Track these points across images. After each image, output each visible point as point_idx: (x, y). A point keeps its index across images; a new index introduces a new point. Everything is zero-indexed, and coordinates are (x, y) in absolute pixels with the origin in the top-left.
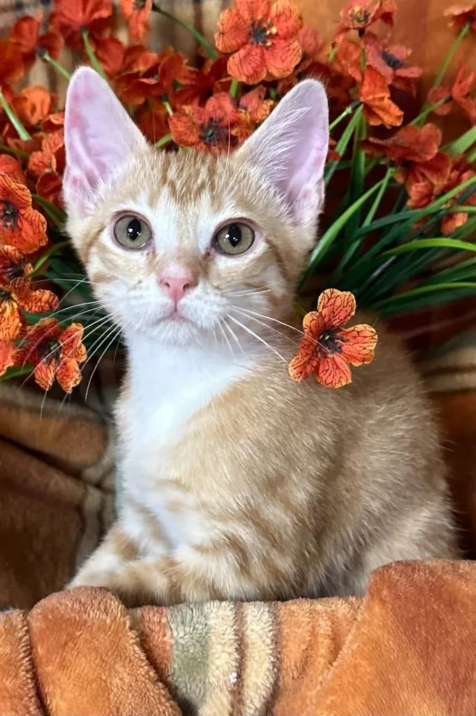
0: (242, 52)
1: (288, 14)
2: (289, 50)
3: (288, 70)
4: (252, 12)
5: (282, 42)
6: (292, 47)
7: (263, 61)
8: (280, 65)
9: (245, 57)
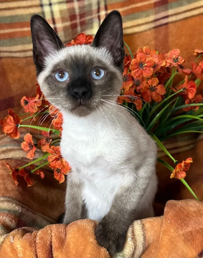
0: (136, 70)
1: (151, 61)
2: (150, 71)
3: (149, 76)
4: (141, 59)
5: (148, 68)
6: (151, 70)
7: (142, 73)
8: (146, 74)
9: (137, 71)
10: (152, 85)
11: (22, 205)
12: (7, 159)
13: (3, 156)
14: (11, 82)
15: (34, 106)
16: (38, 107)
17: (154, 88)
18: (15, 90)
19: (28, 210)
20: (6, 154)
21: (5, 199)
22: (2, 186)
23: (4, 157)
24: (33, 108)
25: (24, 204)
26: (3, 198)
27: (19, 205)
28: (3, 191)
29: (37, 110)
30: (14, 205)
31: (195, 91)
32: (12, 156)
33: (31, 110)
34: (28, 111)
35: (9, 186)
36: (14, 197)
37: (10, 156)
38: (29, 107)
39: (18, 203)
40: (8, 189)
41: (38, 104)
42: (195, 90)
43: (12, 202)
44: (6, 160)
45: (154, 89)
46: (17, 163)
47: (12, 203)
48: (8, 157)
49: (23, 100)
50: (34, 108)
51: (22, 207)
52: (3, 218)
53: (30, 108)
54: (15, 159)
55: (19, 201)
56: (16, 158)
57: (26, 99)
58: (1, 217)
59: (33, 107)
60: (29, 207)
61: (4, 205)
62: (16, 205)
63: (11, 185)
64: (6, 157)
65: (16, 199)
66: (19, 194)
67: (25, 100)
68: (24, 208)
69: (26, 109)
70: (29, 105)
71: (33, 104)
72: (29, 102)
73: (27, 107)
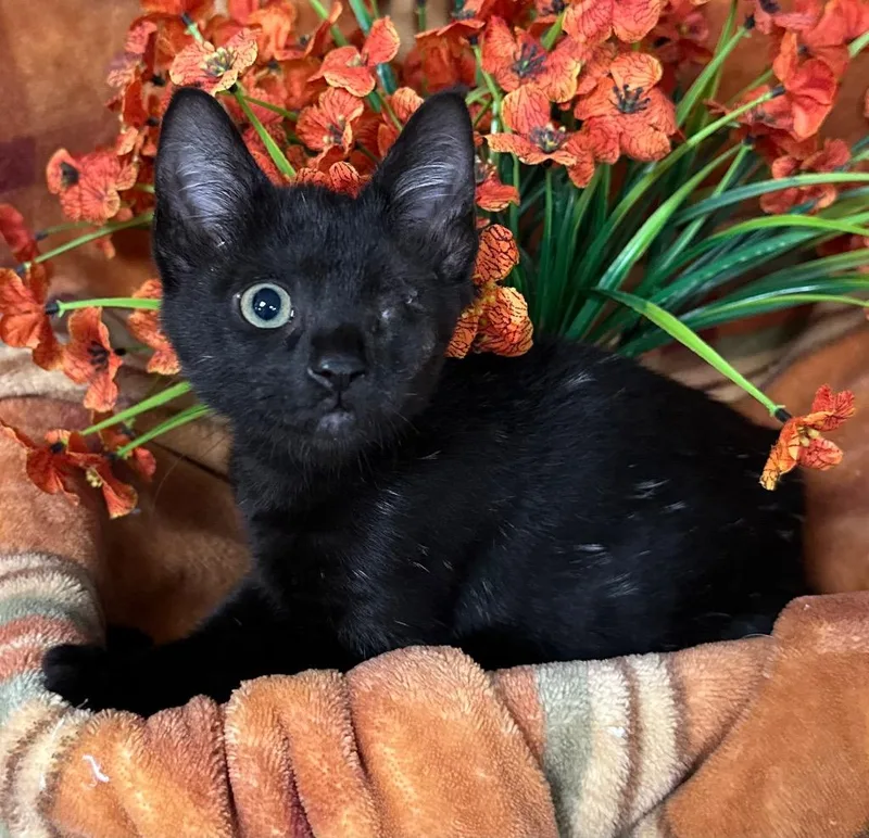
7: (611, 18)
9: (590, 10)
10: (626, 87)
12: (26, 396)
13: (8, 384)
14: (28, 71)
15: (106, 190)
16: (120, 193)
17: (637, 98)
18: (40, 108)
20: (21, 374)
21: (48, 563)
22: (24, 505)
23: (11, 387)
24: (100, 198)
26: (37, 558)
28: (31, 526)
29: (117, 206)
31: (827, 105)
32: (45, 385)
33: (92, 205)
34: (78, 211)
35: (53, 509)
37: (34, 383)
38: (84, 192)
40: (50, 519)
41: (119, 180)
42: (826, 102)
44: (20, 402)
45: (638, 102)
46: (65, 417)
48: (29, 390)
49: (55, 166)
50: (106, 199)
52: (45, 641)
53: (87, 196)
54: (57, 400)
56: (61, 395)
57: (72, 162)
58: (39, 635)
59: (102, 192)
61: (49, 587)
64: (18, 390)
67: (63, 164)
69: (71, 205)
70: (80, 187)
71: (102, 180)
72: (81, 176)
73: (74, 193)
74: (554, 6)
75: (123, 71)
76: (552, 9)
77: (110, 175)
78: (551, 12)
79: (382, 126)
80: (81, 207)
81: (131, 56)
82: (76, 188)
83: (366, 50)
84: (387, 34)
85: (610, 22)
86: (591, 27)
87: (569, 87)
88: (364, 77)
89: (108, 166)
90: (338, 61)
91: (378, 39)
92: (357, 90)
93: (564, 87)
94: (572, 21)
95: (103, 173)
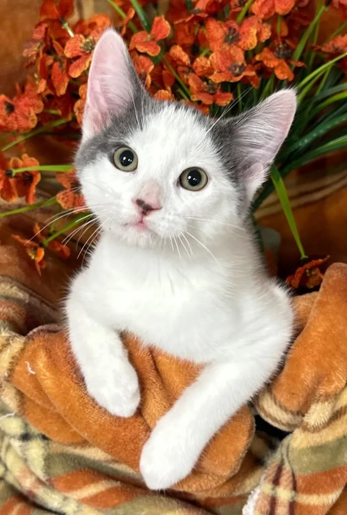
11: (31, 291)
15: (30, 114)
16: (36, 115)
19: (42, 302)
24: (27, 118)
25: (34, 291)
27: (25, 291)
29: (36, 122)
30: (16, 290)
33: (23, 122)
34: (16, 126)
36: (13, 276)
38: (18, 116)
39: (22, 287)
41: (35, 109)
43: (11, 283)
47: (11, 285)
50: (30, 119)
51: (31, 295)
53: (20, 118)
55: (24, 285)
57: (8, 101)
59: (27, 115)
60: (43, 297)
62: (19, 290)
63: (6, 255)
65: (17, 280)
66: (23, 273)
67: (6, 103)
68: (35, 297)
69: (12, 123)
70: (16, 113)
71: (26, 108)
72: (16, 107)
73: (12, 116)
74: (240, 3)
75: (31, 49)
76: (238, 5)
77: (30, 106)
78: (239, 7)
79: (164, 72)
80: (18, 123)
81: (35, 41)
82: (14, 115)
83: (153, 32)
84: (164, 24)
85: (273, 6)
86: (266, 10)
87: (254, 42)
88: (155, 46)
89: (28, 102)
90: (139, 39)
91: (159, 27)
92: (152, 53)
93: (251, 41)
94: (257, 8)
95: (26, 105)
